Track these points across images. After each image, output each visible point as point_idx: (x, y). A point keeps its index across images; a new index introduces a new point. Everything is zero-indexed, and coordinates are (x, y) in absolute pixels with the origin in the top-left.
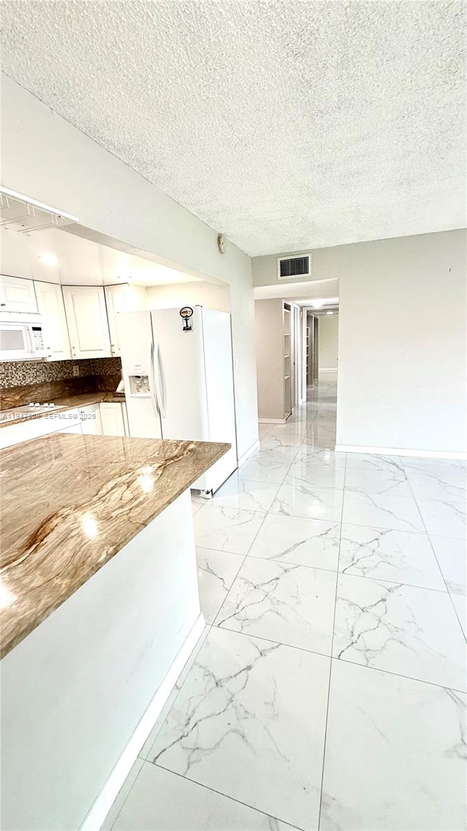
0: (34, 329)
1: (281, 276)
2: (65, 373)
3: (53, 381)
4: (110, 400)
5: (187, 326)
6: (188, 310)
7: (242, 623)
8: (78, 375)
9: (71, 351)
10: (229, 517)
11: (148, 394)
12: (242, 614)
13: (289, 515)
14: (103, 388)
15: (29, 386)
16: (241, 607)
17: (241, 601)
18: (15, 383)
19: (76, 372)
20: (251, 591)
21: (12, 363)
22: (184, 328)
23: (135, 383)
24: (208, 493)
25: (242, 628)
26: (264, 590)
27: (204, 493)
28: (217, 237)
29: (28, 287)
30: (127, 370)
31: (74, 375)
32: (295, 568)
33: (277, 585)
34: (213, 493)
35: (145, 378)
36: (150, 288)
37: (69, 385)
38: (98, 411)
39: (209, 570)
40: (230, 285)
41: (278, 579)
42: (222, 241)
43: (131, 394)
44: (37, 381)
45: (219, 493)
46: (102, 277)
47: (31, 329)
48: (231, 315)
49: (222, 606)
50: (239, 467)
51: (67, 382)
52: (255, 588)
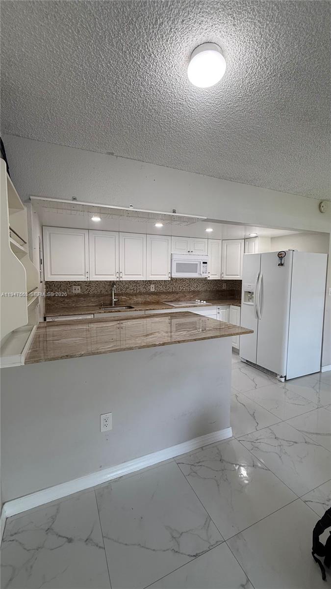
0: (204, 263)
2: (218, 287)
3: (211, 290)
4: (235, 305)
5: (281, 263)
6: (283, 253)
7: (253, 448)
8: (225, 288)
9: (221, 275)
10: (288, 397)
11: (252, 304)
15: (198, 291)
16: (259, 441)
17: (261, 439)
18: (192, 289)
19: (224, 287)
20: (272, 438)
21: (193, 279)
22: (279, 264)
23: (247, 295)
24: (281, 377)
25: (252, 450)
26: (280, 442)
27: (279, 377)
28: (319, 203)
29: (204, 242)
30: (245, 288)
31: (223, 288)
32: (315, 445)
33: (293, 445)
34: (287, 379)
35: (253, 293)
36: (273, 239)
37: (220, 293)
38: (228, 309)
39: (253, 416)
40: (329, 233)
41: (296, 443)
42: (322, 205)
43: (245, 302)
44: (203, 289)
45: (293, 381)
46: (244, 234)
47: (202, 263)
48: (328, 255)
49: (248, 434)
50: (323, 371)
51: (218, 291)
52: (276, 438)
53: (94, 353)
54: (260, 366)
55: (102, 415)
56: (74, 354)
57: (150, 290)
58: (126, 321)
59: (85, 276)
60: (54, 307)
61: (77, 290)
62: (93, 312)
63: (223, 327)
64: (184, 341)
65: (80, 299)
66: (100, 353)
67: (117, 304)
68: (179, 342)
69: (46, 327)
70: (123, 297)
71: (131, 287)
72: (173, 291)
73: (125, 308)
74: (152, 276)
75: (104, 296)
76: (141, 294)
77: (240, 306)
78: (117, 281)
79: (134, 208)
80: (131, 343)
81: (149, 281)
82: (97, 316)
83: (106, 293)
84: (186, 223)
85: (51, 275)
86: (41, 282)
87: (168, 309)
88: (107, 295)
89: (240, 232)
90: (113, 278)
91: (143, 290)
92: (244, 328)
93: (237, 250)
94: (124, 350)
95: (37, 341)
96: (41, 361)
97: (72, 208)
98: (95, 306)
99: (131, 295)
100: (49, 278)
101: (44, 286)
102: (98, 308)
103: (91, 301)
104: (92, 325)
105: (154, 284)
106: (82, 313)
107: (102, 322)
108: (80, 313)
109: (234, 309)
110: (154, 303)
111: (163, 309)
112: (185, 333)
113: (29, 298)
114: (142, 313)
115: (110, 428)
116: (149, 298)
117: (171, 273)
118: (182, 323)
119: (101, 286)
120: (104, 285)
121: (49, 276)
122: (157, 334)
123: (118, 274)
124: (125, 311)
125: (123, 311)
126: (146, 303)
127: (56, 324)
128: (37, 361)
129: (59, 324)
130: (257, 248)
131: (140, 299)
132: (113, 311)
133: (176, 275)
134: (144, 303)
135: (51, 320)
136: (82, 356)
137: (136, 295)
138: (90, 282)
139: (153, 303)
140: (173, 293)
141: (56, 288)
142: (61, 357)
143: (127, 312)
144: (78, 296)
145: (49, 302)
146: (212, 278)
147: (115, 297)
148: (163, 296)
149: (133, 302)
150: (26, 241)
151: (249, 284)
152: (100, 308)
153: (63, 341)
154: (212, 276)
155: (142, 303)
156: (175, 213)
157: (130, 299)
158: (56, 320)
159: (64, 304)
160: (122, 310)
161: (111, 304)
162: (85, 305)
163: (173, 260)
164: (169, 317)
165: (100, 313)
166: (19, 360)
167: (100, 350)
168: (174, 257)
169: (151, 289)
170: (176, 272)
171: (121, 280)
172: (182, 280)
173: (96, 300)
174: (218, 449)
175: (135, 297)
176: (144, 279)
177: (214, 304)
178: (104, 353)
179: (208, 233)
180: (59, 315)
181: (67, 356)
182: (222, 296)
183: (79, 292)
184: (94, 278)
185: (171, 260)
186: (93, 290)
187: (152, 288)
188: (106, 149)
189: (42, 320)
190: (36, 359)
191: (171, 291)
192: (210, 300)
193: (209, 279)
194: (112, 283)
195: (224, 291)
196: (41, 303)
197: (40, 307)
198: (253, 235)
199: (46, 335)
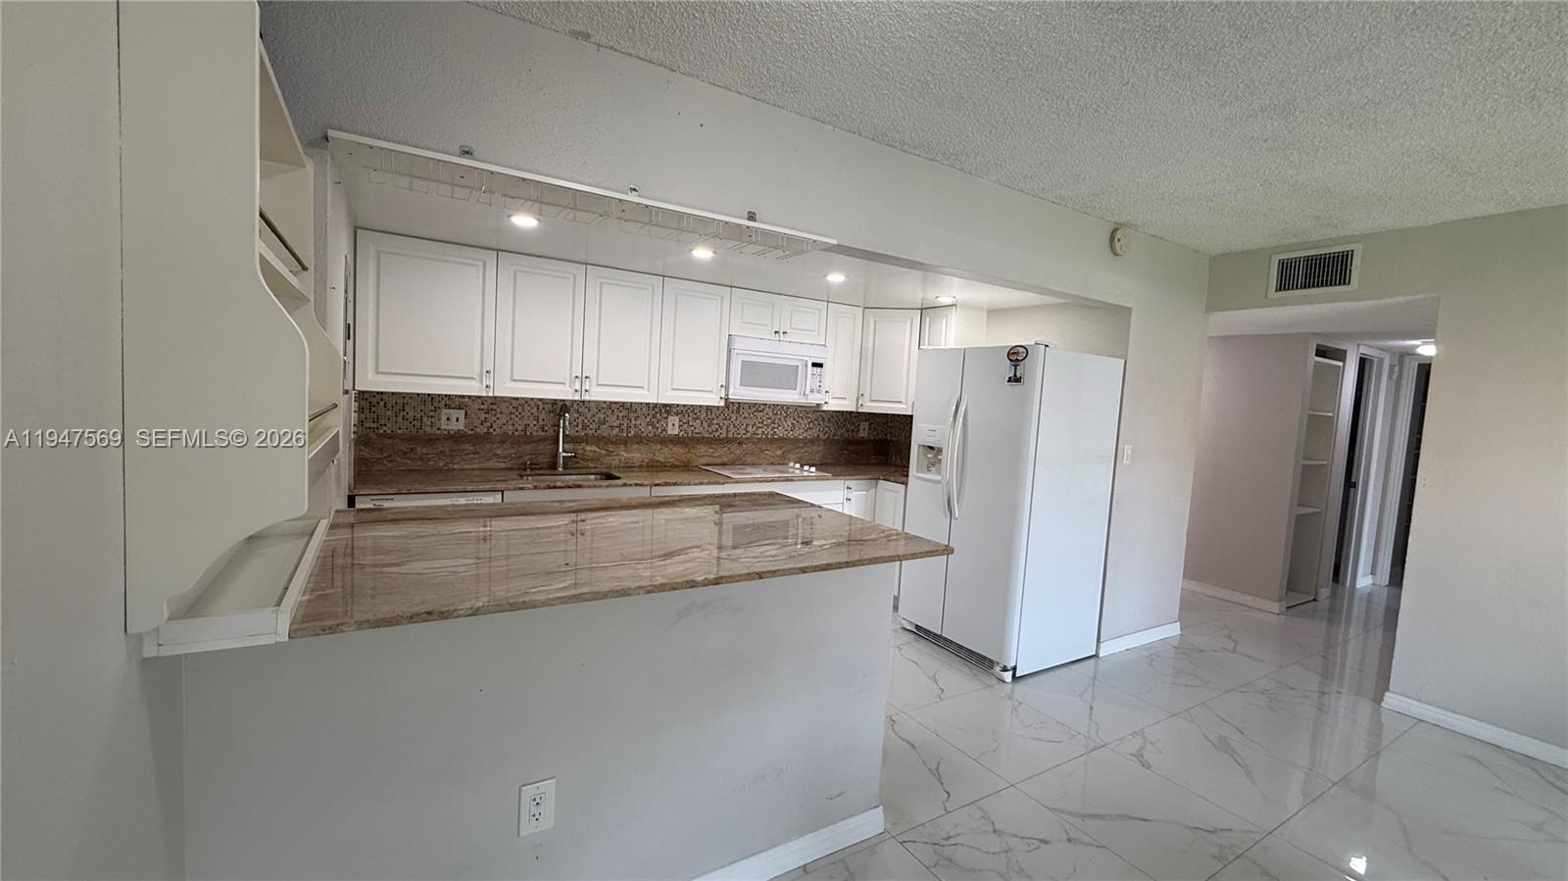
0: (814, 365)
1: (1280, 289)
2: (847, 431)
3: (828, 438)
4: (892, 479)
5: (1015, 375)
6: (1021, 350)
7: (938, 860)
9: (858, 400)
10: (1022, 722)
11: (938, 478)
12: (948, 851)
13: (1149, 767)
14: (899, 461)
15: (796, 440)
16: (952, 841)
17: (958, 835)
18: (780, 433)
19: (864, 432)
20: (985, 832)
21: (782, 406)
22: (1010, 378)
23: (926, 455)
24: (1005, 669)
25: (935, 866)
26: (1006, 843)
27: (998, 669)
28: (1111, 229)
29: (820, 310)
30: (919, 436)
31: (861, 435)
32: (1092, 845)
33: (1037, 848)
34: (1017, 675)
35: (940, 450)
36: (994, 313)
37: (851, 448)
38: (872, 491)
39: (937, 774)
40: (1131, 308)
41: (1046, 842)
42: (1119, 235)
43: (917, 472)
44: (808, 435)
45: (1031, 681)
46: (921, 296)
47: (810, 365)
48: (1126, 362)
49: (924, 824)
50: (1101, 655)
51: (848, 442)
52: (995, 832)
53: (511, 605)
54: (951, 642)
55: (525, 785)
56: (451, 608)
57: (665, 430)
58: (603, 513)
59: (481, 382)
60: (380, 467)
61: (454, 422)
62: (499, 486)
63: (873, 536)
64: (773, 573)
65: (463, 446)
66: (533, 605)
67: (571, 465)
68: (760, 575)
69: (352, 526)
70: (588, 448)
71: (613, 420)
72: (730, 435)
73: (592, 477)
74: (674, 393)
75: (534, 442)
76: (639, 440)
77: (906, 484)
78: (573, 401)
79: (639, 196)
80: (625, 576)
81: (665, 405)
82: (512, 497)
83: (541, 433)
84: (780, 253)
85: (378, 373)
86: (346, 392)
87: (714, 483)
88: (543, 439)
89: (911, 288)
90: (564, 393)
91: (647, 431)
92: (929, 541)
93: (902, 334)
94: (604, 595)
95: (329, 566)
96: (343, 628)
97: (458, 178)
98: (506, 469)
99: (612, 443)
100: (371, 381)
101: (354, 406)
102: (514, 475)
103: (496, 455)
104: (499, 524)
105: (677, 414)
106: (469, 488)
107: (532, 514)
108: (460, 488)
109: (889, 490)
110: (676, 466)
111: (701, 484)
112: (773, 550)
113: (314, 434)
114: (643, 493)
115: (548, 822)
116: (663, 454)
117: (727, 389)
118: (763, 524)
119: (526, 414)
120: (535, 411)
121: (370, 377)
122: (695, 553)
123: (578, 381)
124: (595, 486)
125: (589, 487)
126: (654, 467)
127: (392, 517)
128: (332, 630)
129: (397, 517)
130: (953, 333)
131: (637, 455)
132: (559, 484)
133: (741, 393)
134: (648, 466)
135: (372, 506)
136: (475, 612)
137: (625, 444)
138: (496, 401)
139: (674, 466)
140: (729, 441)
141: (389, 413)
142: (411, 617)
143: (598, 490)
144: (457, 438)
145: (366, 453)
146: (833, 405)
147: (566, 446)
148: (702, 449)
149: (616, 462)
150: (306, 264)
151: (932, 427)
152: (521, 476)
153: (418, 567)
154: (836, 401)
155: (641, 466)
156: (755, 221)
157: (609, 453)
158: (387, 505)
159: (413, 460)
160: (586, 484)
161: (553, 466)
162: (476, 466)
163: (734, 352)
164: (717, 507)
165: (522, 489)
166: (274, 626)
167: (533, 597)
168: (737, 345)
169: (670, 427)
170: (741, 385)
171: (586, 397)
172: (756, 407)
173: (510, 451)
174: (847, 869)
175: (622, 448)
176: (651, 399)
177: (836, 475)
178: (544, 604)
179: (829, 285)
180: (396, 490)
181: (429, 613)
182: (858, 454)
183: (461, 426)
184: (506, 389)
185: (729, 351)
186: (500, 424)
187: (673, 426)
188: (568, 21)
189: (343, 505)
190: (328, 623)
191: (724, 435)
192: (826, 464)
193: (825, 408)
194: (560, 408)
195: (862, 441)
196: (345, 456)
197: (339, 464)
198: (945, 300)
199: (351, 551)
